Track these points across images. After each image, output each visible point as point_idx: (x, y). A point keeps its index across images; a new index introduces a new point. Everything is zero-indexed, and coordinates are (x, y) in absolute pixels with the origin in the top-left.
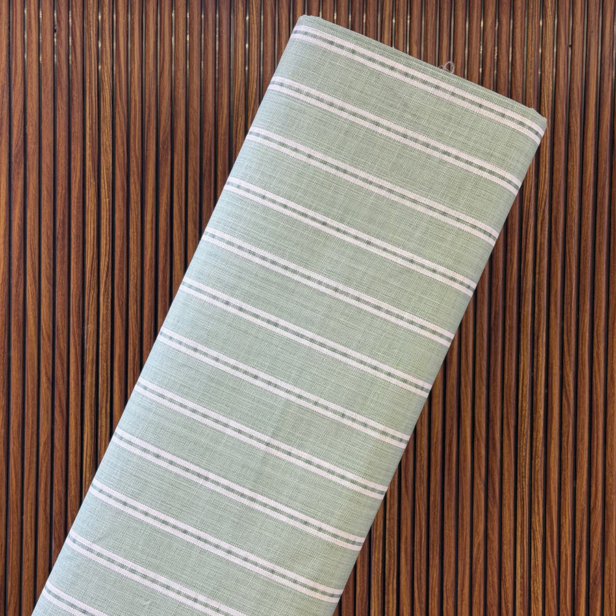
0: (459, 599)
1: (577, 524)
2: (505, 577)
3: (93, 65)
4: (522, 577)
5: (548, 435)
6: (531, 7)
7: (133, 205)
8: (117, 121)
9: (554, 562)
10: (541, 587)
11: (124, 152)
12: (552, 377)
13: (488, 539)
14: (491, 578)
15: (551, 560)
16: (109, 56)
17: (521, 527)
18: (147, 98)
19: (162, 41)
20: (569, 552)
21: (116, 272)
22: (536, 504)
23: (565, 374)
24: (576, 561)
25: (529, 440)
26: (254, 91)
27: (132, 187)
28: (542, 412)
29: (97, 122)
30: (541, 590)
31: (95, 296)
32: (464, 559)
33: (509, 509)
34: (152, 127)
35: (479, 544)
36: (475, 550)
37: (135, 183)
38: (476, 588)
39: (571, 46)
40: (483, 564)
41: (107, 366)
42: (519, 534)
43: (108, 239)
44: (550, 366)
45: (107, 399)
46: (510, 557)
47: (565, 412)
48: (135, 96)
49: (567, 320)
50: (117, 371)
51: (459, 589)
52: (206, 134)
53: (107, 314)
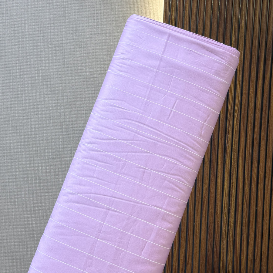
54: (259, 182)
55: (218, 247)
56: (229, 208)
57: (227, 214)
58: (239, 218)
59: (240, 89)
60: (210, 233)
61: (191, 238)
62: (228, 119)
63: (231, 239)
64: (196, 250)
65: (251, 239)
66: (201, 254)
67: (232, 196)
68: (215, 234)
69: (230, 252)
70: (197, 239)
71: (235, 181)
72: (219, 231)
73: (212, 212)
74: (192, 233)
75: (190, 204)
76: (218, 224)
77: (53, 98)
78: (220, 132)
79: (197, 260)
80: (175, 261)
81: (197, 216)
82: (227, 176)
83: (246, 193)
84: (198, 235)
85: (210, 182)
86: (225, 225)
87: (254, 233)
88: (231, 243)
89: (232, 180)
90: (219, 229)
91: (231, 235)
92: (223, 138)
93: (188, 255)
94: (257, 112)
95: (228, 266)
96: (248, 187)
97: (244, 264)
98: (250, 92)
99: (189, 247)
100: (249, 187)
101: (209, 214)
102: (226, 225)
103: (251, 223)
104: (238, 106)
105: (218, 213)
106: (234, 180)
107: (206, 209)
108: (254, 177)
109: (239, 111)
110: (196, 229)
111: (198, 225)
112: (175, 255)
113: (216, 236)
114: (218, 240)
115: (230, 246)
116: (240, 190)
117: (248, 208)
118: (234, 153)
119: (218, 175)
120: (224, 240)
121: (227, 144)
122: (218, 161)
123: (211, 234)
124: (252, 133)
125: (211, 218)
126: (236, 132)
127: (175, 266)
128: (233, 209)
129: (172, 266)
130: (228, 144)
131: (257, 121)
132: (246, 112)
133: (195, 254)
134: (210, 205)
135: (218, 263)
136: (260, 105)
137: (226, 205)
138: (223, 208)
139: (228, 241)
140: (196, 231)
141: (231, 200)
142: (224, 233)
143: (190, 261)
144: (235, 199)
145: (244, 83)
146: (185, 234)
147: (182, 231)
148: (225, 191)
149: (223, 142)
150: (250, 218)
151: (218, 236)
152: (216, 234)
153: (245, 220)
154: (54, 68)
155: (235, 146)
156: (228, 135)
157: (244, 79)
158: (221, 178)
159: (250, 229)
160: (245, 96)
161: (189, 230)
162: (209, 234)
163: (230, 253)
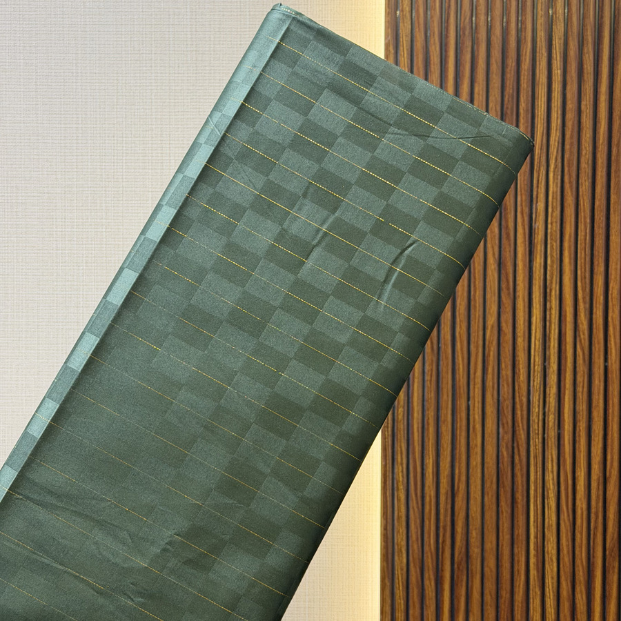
54: (610, 304)
55: (523, 453)
56: (545, 367)
57: (541, 377)
58: (567, 386)
59: (559, 101)
60: (505, 421)
61: (464, 434)
62: (535, 167)
63: (552, 433)
64: (476, 460)
65: (597, 432)
66: (486, 470)
67: (550, 339)
68: (516, 424)
69: (550, 462)
70: (476, 436)
71: (556, 304)
72: (525, 416)
73: (507, 375)
74: (464, 423)
75: (458, 359)
76: (521, 401)
77: (152, 144)
78: (519, 199)
79: (479, 482)
80: (429, 487)
81: (474, 385)
82: (538, 294)
83: (581, 330)
84: (479, 427)
85: (501, 310)
86: (537, 403)
87: (602, 420)
88: (551, 441)
89: (548, 304)
90: (525, 413)
91: (551, 424)
92: (526, 210)
93: (457, 472)
94: (600, 149)
95: (548, 493)
96: (585, 318)
97: (583, 489)
98: (583, 107)
99: (460, 455)
100: (588, 316)
101: (501, 381)
102: (539, 402)
103: (595, 397)
104: (557, 139)
105: (521, 378)
106: (554, 302)
107: (493, 370)
108: (599, 295)
109: (560, 149)
110: (474, 414)
111: (478, 405)
112: (429, 473)
113: (517, 429)
114: (523, 436)
115: (550, 448)
116: (568, 324)
117: (587, 362)
118: (551, 243)
119: (518, 294)
120: (537, 437)
121: (535, 223)
122: (517, 262)
123: (507, 423)
124: (590, 195)
125: (506, 390)
126: (555, 197)
127: (430, 496)
128: (553, 366)
129: (423, 497)
130: (537, 224)
131: (600, 170)
132: (575, 150)
133: (473, 469)
134: (502, 360)
135: (525, 487)
136: (606, 133)
137: (537, 359)
138: (532, 365)
139: (546, 438)
140: (474, 418)
141: (549, 346)
142: (536, 421)
143: (463, 486)
144: (556, 345)
145: (568, 88)
146: (450, 426)
147: (442, 419)
148: (533, 328)
149: (526, 219)
150: (593, 385)
151: (523, 429)
152: (518, 424)
153: (581, 390)
154: (153, 78)
155: (554, 228)
156: (537, 202)
157: (568, 78)
158: (524, 300)
159: (593, 410)
160: (571, 115)
161: (458, 416)
162: (503, 424)
163: (550, 465)
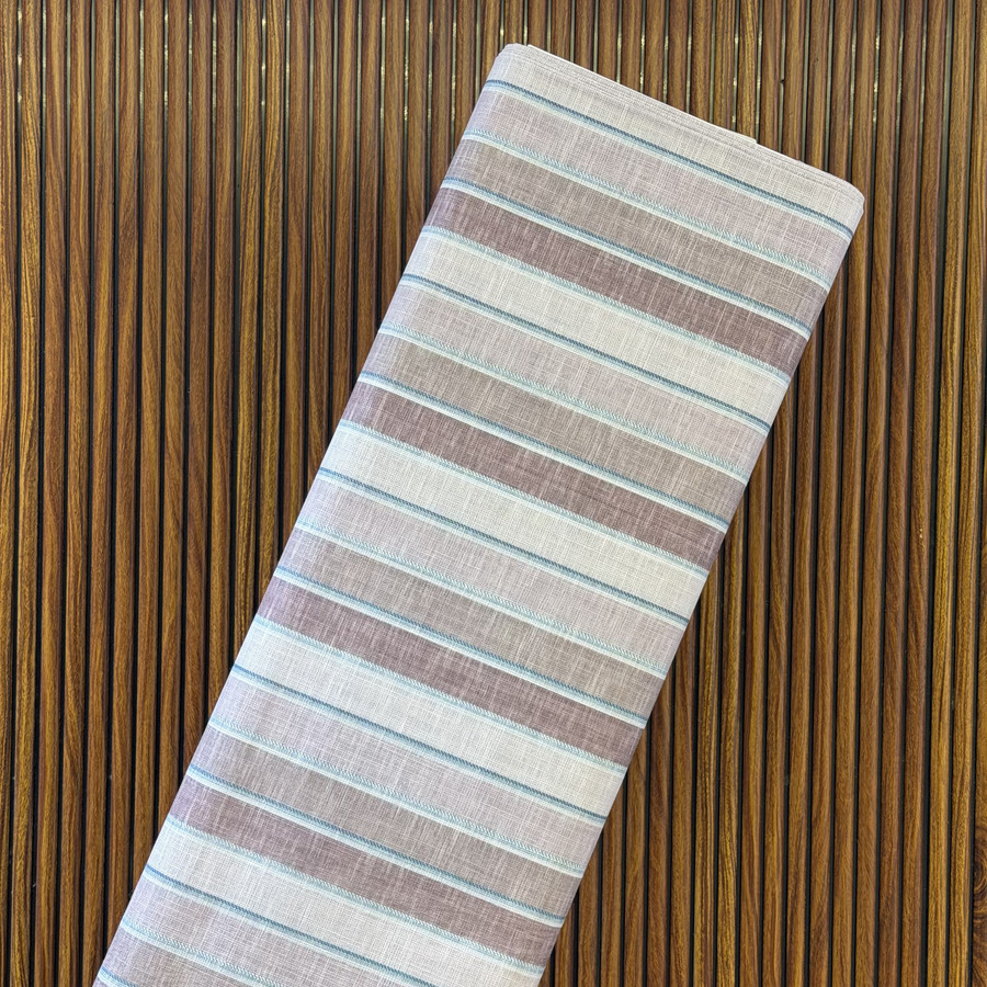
0: (603, 967)
1: (790, 846)
2: (677, 932)
3: (8, 98)
4: (704, 931)
5: (747, 702)
6: (721, 17)
7: (74, 330)
8: (49, 190)
9: (754, 905)
10: (733, 946)
11: (60, 240)
12: (752, 610)
13: (651, 871)
14: (654, 933)
15: (750, 903)
16: (34, 84)
17: (703, 851)
18: (98, 153)
19: (123, 61)
20: (778, 890)
21: (47, 437)
22: (727, 814)
23: (773, 604)
24: (790, 904)
25: (715, 712)
26: (275, 144)
27: (73, 299)
28: (736, 666)
29: (15, 191)
30: (733, 951)
31: (11, 476)
32: (612, 902)
33: (684, 822)
34: (106, 202)
35: (636, 878)
36: (629, 886)
37: (77, 292)
38: (631, 948)
39: (784, 82)
40: (641, 910)
41: (30, 592)
42: (699, 861)
43: (33, 383)
44: (749, 593)
45: (30, 646)
46: (685, 899)
47: (773, 666)
48: (78, 150)
49: (777, 519)
50: (47, 600)
51: (603, 950)
52: (195, 214)
53: (30, 507)
